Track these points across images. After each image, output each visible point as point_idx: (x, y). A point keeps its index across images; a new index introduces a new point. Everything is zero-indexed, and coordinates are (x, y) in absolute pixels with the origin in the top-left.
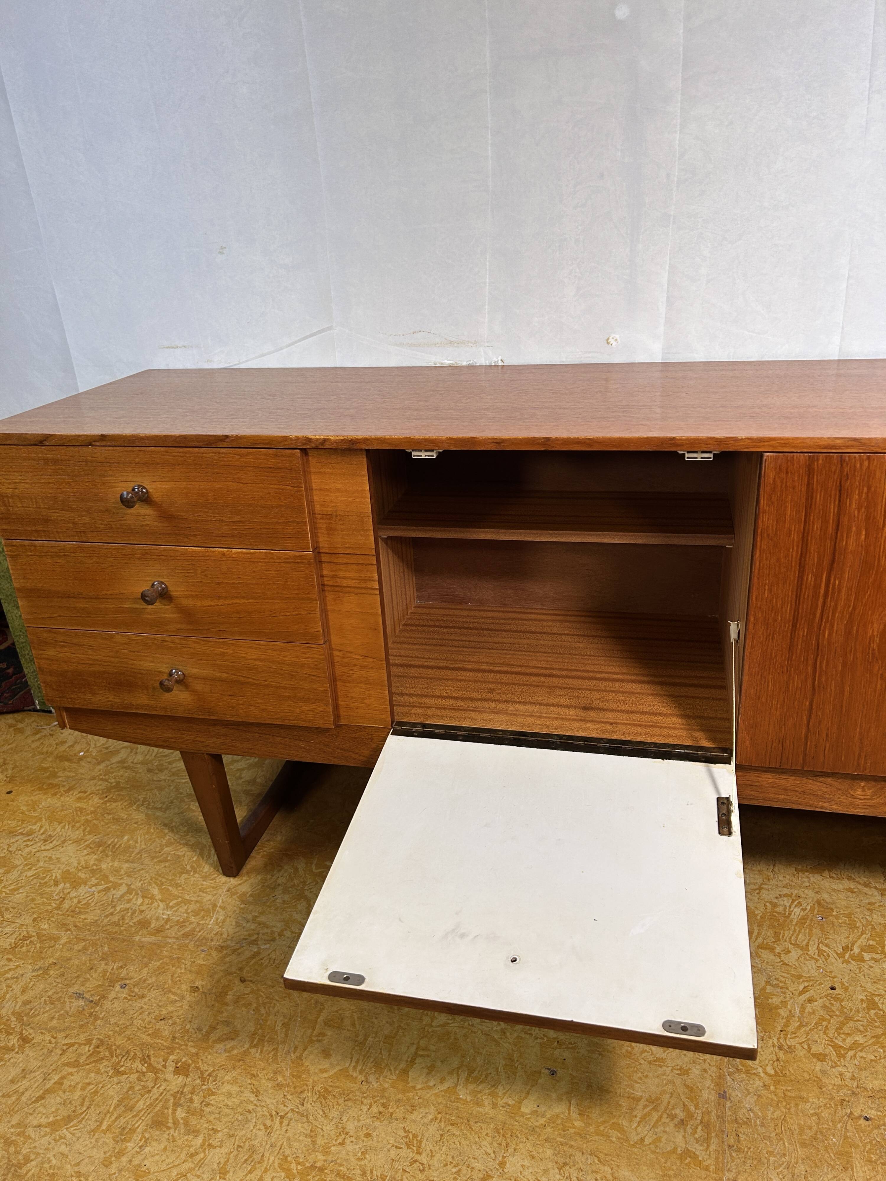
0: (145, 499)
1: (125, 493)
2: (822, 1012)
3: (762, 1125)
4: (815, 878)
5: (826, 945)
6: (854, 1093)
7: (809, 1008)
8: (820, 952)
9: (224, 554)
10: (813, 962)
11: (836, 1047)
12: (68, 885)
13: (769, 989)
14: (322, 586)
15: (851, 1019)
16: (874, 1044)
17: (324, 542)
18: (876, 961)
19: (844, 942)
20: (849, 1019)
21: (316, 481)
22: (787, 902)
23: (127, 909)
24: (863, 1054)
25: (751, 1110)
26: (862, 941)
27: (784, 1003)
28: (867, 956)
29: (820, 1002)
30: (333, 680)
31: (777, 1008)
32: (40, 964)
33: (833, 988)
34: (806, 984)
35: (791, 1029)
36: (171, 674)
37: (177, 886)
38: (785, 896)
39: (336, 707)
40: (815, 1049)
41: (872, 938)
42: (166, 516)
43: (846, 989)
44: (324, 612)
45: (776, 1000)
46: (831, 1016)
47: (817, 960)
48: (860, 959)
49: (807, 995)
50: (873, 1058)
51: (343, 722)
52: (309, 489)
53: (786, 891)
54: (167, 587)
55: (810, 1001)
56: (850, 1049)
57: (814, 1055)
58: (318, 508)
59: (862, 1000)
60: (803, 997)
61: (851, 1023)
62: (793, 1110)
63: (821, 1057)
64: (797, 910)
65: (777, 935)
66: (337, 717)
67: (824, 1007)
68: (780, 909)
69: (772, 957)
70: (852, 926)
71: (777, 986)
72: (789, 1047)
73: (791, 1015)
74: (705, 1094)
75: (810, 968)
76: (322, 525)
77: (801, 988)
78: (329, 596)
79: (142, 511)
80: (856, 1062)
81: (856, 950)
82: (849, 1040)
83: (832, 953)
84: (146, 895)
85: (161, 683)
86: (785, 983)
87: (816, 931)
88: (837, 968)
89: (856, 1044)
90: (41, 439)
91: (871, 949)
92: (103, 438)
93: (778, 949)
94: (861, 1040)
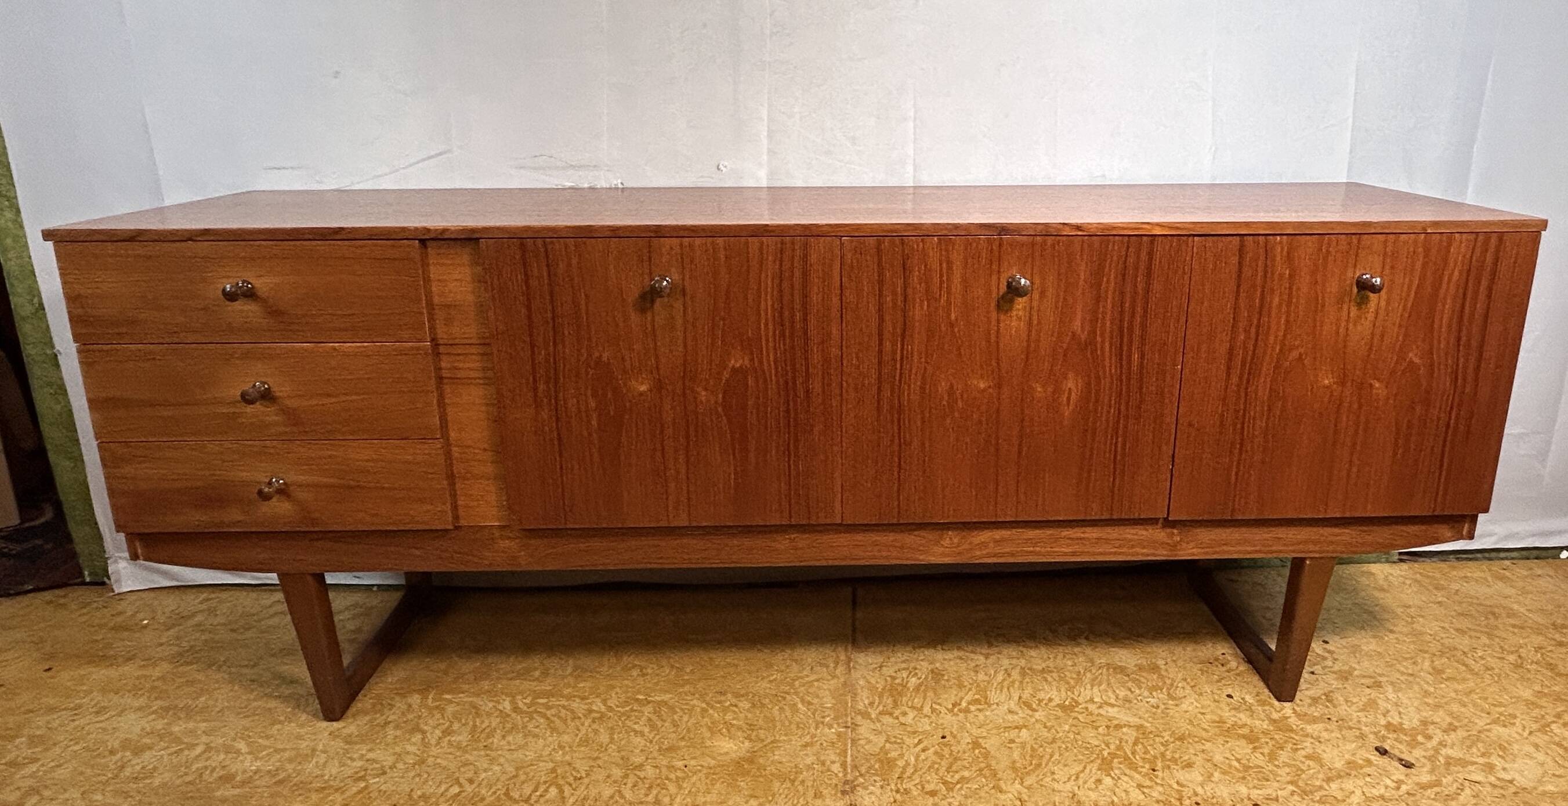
0: (250, 294)
1: (228, 286)
2: (934, 758)
4: (929, 652)
5: (939, 704)
7: (923, 757)
8: (933, 710)
9: (335, 349)
10: (926, 719)
11: (945, 783)
13: (888, 745)
14: (440, 379)
15: (959, 759)
16: (978, 776)
17: (441, 333)
18: (980, 710)
19: (953, 699)
20: (956, 759)
21: (434, 274)
22: (905, 674)
23: (206, 768)
24: (969, 786)
26: (969, 697)
27: (902, 756)
28: (972, 708)
29: (932, 750)
30: (451, 477)
31: (896, 759)
33: (944, 737)
34: (921, 737)
35: (908, 774)
36: (270, 483)
37: (268, 737)
38: (903, 669)
39: (455, 507)
40: (929, 787)
41: (977, 693)
42: (274, 312)
43: (955, 737)
44: (441, 404)
45: (893, 754)
46: (942, 760)
47: (929, 717)
48: (967, 711)
49: (921, 746)
50: (977, 786)
51: (463, 522)
52: (427, 280)
53: (904, 665)
54: (269, 388)
55: (923, 750)
56: (958, 783)
57: (927, 793)
58: (436, 299)
59: (968, 743)
60: (917, 749)
61: (959, 762)
63: (933, 793)
64: (914, 680)
65: (895, 702)
66: (456, 518)
67: (936, 753)
68: (898, 682)
69: (891, 720)
70: (961, 686)
71: (895, 742)
72: (905, 790)
73: (908, 764)
75: (925, 725)
76: (440, 315)
77: (916, 741)
78: (447, 389)
79: (246, 308)
81: (964, 704)
82: (957, 777)
83: (943, 710)
84: (228, 750)
85: (260, 492)
86: (902, 739)
87: (930, 694)
88: (948, 719)
89: (963, 778)
90: (134, 234)
91: (977, 702)
92: (206, 232)
93: (897, 713)
94: (966, 774)
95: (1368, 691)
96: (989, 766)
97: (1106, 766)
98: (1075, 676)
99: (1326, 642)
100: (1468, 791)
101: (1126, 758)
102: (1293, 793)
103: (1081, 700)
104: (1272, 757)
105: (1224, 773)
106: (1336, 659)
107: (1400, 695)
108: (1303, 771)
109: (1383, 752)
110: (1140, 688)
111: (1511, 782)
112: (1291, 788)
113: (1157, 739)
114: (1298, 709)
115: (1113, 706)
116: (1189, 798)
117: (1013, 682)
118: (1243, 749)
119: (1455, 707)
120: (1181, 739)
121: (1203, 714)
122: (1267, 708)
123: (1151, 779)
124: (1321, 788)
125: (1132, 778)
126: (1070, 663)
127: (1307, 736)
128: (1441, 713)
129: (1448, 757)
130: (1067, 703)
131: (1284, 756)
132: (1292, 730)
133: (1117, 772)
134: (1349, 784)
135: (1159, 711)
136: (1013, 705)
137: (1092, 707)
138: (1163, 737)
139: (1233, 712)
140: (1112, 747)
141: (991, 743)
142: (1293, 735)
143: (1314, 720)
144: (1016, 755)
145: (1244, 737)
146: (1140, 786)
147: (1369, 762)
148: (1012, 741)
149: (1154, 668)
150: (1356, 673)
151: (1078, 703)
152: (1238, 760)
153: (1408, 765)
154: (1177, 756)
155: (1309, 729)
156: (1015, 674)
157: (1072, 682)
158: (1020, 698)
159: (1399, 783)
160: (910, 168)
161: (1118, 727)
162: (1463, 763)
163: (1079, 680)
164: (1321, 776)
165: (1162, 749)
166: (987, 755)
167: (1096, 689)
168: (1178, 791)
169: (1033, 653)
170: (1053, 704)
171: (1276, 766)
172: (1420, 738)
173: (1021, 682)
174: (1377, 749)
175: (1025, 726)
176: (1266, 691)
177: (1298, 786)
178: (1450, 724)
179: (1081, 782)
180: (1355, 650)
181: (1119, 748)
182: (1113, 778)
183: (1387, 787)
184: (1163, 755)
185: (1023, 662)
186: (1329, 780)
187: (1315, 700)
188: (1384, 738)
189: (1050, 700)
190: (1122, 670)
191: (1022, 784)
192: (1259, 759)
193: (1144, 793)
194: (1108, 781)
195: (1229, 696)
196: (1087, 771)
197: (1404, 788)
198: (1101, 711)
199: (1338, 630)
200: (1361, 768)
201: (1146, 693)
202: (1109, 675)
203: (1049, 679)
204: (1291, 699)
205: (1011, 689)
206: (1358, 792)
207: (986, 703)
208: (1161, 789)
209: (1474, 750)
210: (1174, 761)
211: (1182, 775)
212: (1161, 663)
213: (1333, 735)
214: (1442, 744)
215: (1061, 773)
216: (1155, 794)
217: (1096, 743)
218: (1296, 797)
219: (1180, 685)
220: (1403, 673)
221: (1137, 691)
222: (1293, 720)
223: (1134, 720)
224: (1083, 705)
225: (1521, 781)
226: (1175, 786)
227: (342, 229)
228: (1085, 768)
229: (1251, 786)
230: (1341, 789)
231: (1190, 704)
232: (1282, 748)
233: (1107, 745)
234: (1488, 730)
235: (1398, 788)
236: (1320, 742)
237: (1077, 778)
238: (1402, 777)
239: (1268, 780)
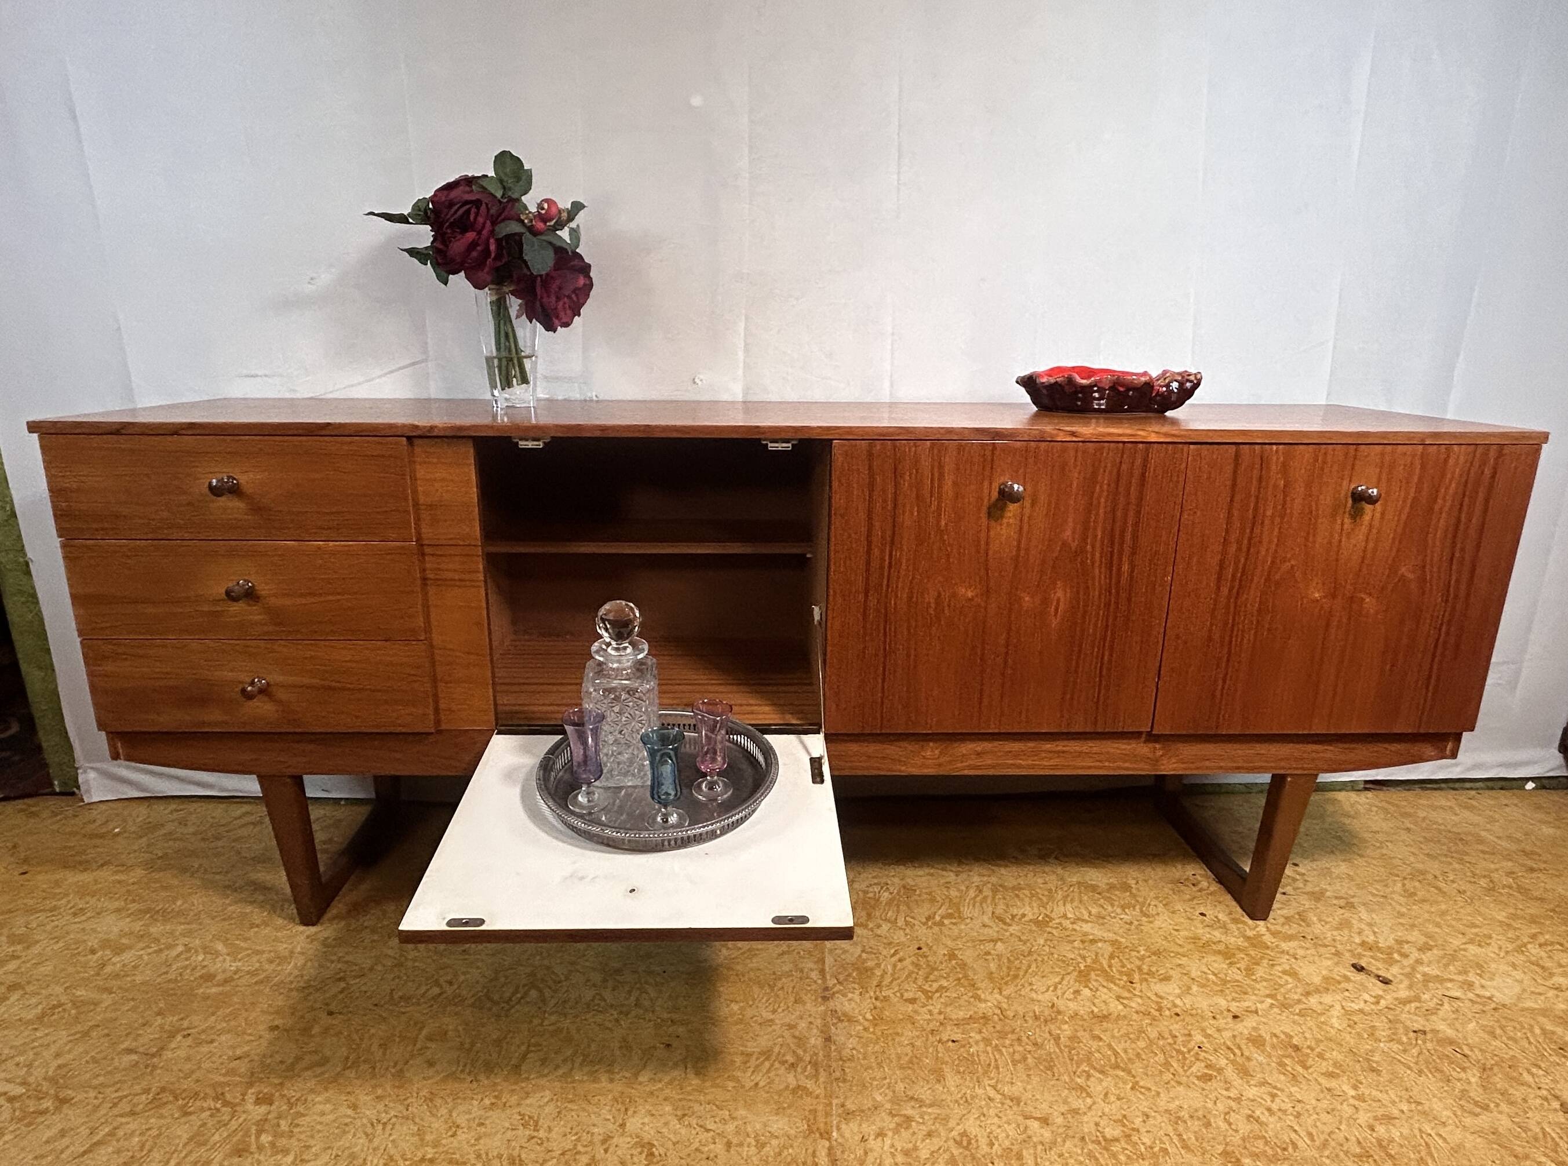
0: (235, 490)
1: (214, 481)
2: (911, 968)
3: (865, 1058)
4: (901, 869)
5: (913, 918)
6: (941, 1024)
7: (899, 965)
8: (907, 923)
9: (319, 548)
10: (901, 932)
11: (925, 992)
12: (108, 952)
13: (864, 955)
14: (424, 579)
15: (937, 969)
16: (956, 985)
17: (427, 533)
18: (954, 924)
19: (926, 912)
20: (933, 969)
21: (421, 472)
22: (876, 889)
23: (186, 967)
24: (948, 994)
25: (854, 1049)
26: (942, 910)
27: (878, 965)
28: (946, 922)
29: (909, 960)
30: (435, 680)
31: (872, 969)
32: (79, 1028)
33: (919, 948)
34: (897, 948)
35: (886, 983)
36: (252, 683)
37: (246, 939)
38: (875, 884)
39: (437, 710)
40: (906, 995)
41: (950, 907)
42: (259, 509)
43: (930, 948)
44: (426, 607)
45: (870, 964)
46: (919, 969)
47: (905, 929)
48: (941, 924)
49: (897, 957)
50: (956, 995)
51: (444, 727)
52: (414, 479)
53: (876, 881)
54: (253, 585)
55: (900, 960)
56: (937, 991)
57: (906, 1000)
58: (422, 499)
59: (944, 955)
60: (894, 959)
61: (936, 973)
62: (890, 1043)
63: (913, 1001)
64: (886, 894)
65: (869, 916)
66: (438, 722)
67: (913, 963)
68: (871, 895)
70: (933, 900)
71: (871, 953)
73: (885, 972)
74: (813, 1041)
75: (899, 937)
76: (425, 515)
77: (892, 951)
78: (432, 590)
79: (231, 503)
80: (942, 1000)
81: (938, 918)
82: (935, 985)
83: (917, 923)
84: (206, 950)
85: (244, 690)
86: (878, 949)
87: (903, 908)
88: (922, 932)
89: (941, 987)
90: (118, 427)
91: (950, 916)
92: (192, 426)
93: (871, 925)
94: (945, 983)
95: (1342, 911)
96: (966, 977)
97: (1084, 977)
98: (1046, 893)
99: (1296, 865)
100: (1446, 1006)
101: (1104, 971)
102: (1272, 1006)
103: (1053, 915)
104: (1249, 972)
105: (1203, 986)
106: (1306, 881)
107: (1374, 916)
108: (1281, 986)
109: (1360, 969)
110: (1113, 905)
111: (1490, 998)
112: (1269, 1001)
113: (1134, 954)
114: (1272, 927)
115: (1087, 922)
116: (1169, 1009)
117: (985, 898)
118: (1219, 964)
119: (1431, 928)
120: (1157, 953)
121: (1177, 930)
122: (1239, 926)
123: (1129, 991)
124: (1299, 1001)
125: (1110, 990)
126: (1040, 881)
127: (1283, 952)
128: (1416, 933)
129: (1425, 975)
130: (1040, 918)
131: (1260, 972)
132: (1268, 948)
133: (1094, 983)
134: (1327, 999)
135: (1133, 927)
136: (986, 919)
137: (1066, 923)
138: (1138, 952)
139: (1208, 929)
140: (1089, 960)
141: (968, 955)
142: (1268, 952)
143: (1290, 938)
144: (993, 966)
145: (1219, 952)
146: (1118, 998)
147: (1347, 979)
148: (988, 953)
149: (1126, 888)
150: (1328, 894)
151: (1052, 919)
152: (1215, 975)
153: (1386, 982)
154: (1154, 969)
155: (1284, 946)
156: (987, 892)
157: (1045, 899)
158: (993, 913)
159: (1378, 999)
160: (887, 384)
161: (1093, 941)
162: (1439, 980)
163: (1051, 898)
164: (1299, 990)
165: (1138, 963)
166: (963, 965)
167: (1069, 906)
168: (1157, 1003)
169: (1003, 871)
170: (1026, 919)
171: (1253, 980)
172: (1396, 956)
173: (994, 898)
174: (1354, 966)
175: (1001, 940)
176: (1239, 909)
177: (1277, 1000)
178: (1426, 943)
179: (1059, 992)
180: (1326, 873)
181: (1095, 961)
182: (1091, 989)
183: (1366, 1002)
184: (1140, 968)
185: (994, 879)
186: (1308, 994)
187: (1288, 919)
188: (1360, 956)
189: (1024, 915)
190: (1094, 888)
191: (1001, 993)
192: (1234, 974)
193: (1122, 1003)
194: (1086, 992)
195: (1202, 914)
196: (1065, 982)
197: (1383, 1002)
198: (1075, 926)
199: (1308, 854)
200: (1339, 983)
201: (1119, 910)
202: (1080, 892)
203: (1021, 896)
204: (1265, 919)
205: (984, 905)
206: (1338, 1007)
207: (960, 917)
208: (1139, 1000)
209: (1451, 968)
210: (1150, 973)
211: (1160, 988)
212: (1132, 882)
213: (1309, 952)
214: (1419, 962)
215: (1039, 984)
216: (1133, 1005)
217: (1073, 956)
218: (1276, 1010)
219: (1153, 903)
220: (1374, 895)
221: (1110, 908)
222: (1268, 938)
223: (1111, 936)
224: (1057, 921)
225: (1499, 997)
226: (1154, 998)
227: (329, 424)
228: (1062, 979)
229: (1229, 998)
230: (1321, 1003)
231: (1163, 921)
232: (1258, 964)
233: (1084, 958)
234: (1465, 950)
235: (1378, 1003)
236: (1296, 959)
237: (1056, 988)
238: (1381, 993)
239: (1245, 993)
